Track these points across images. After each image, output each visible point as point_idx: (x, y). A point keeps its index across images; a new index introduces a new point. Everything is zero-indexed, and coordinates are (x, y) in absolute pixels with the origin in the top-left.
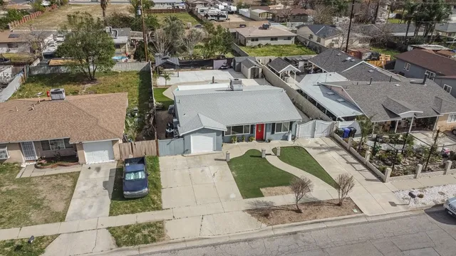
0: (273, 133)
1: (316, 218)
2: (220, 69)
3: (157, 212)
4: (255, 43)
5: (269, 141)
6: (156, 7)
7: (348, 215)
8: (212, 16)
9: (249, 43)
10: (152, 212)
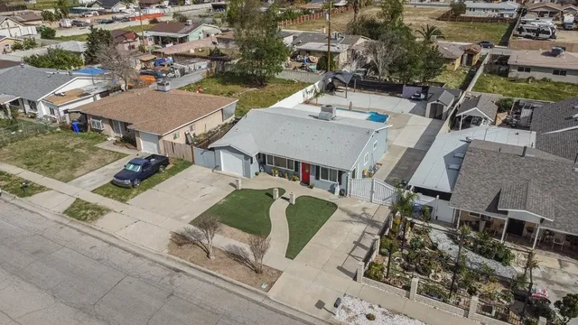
0: (317, 178)
1: (214, 270)
2: (410, 99)
3: (119, 203)
4: (524, 75)
5: (311, 188)
6: (469, 14)
7: (251, 285)
8: (528, 30)
9: (514, 73)
10: (116, 202)
